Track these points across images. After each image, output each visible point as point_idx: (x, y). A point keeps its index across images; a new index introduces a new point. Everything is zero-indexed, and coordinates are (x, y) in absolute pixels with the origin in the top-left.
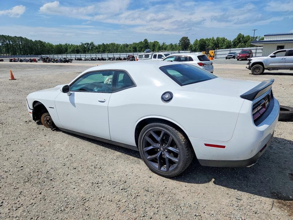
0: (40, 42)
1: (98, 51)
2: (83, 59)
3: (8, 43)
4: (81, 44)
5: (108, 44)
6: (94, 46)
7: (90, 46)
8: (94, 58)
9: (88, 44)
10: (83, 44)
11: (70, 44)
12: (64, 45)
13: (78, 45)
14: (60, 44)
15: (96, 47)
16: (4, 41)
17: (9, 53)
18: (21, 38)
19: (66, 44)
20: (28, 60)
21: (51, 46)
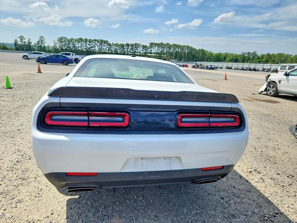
0: (203, 50)
1: (259, 61)
2: (233, 68)
3: (178, 50)
4: (242, 53)
5: (275, 54)
6: (256, 56)
7: (251, 55)
8: (245, 68)
9: (249, 53)
10: (244, 53)
11: (231, 53)
12: (224, 54)
13: (238, 55)
14: (220, 53)
15: (259, 57)
16: (175, 49)
17: (176, 59)
18: (188, 47)
19: (226, 53)
20: (182, 65)
21: (211, 54)
